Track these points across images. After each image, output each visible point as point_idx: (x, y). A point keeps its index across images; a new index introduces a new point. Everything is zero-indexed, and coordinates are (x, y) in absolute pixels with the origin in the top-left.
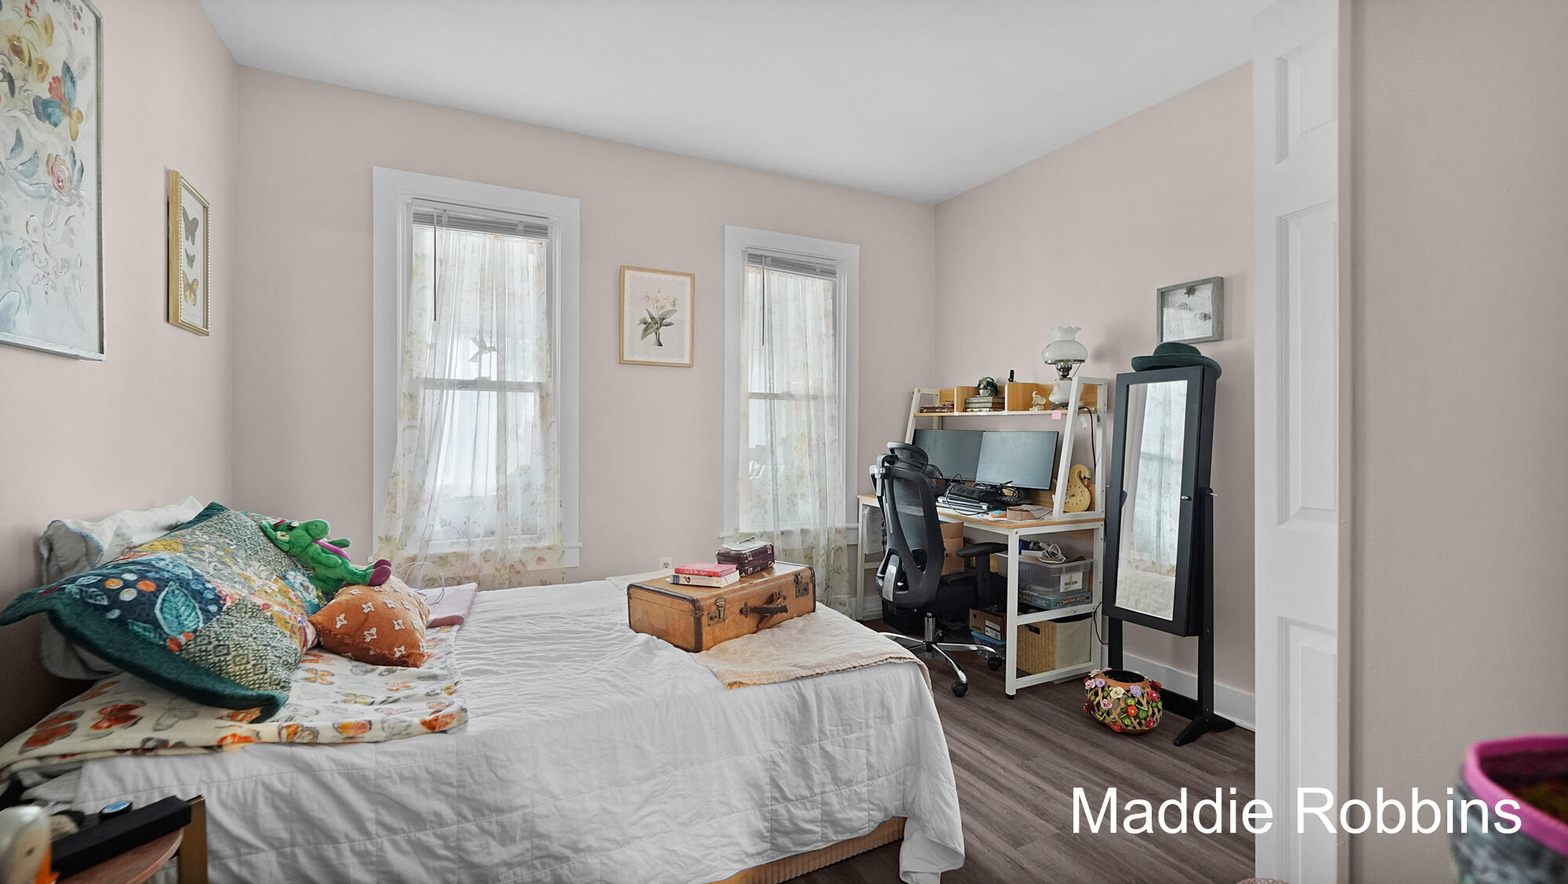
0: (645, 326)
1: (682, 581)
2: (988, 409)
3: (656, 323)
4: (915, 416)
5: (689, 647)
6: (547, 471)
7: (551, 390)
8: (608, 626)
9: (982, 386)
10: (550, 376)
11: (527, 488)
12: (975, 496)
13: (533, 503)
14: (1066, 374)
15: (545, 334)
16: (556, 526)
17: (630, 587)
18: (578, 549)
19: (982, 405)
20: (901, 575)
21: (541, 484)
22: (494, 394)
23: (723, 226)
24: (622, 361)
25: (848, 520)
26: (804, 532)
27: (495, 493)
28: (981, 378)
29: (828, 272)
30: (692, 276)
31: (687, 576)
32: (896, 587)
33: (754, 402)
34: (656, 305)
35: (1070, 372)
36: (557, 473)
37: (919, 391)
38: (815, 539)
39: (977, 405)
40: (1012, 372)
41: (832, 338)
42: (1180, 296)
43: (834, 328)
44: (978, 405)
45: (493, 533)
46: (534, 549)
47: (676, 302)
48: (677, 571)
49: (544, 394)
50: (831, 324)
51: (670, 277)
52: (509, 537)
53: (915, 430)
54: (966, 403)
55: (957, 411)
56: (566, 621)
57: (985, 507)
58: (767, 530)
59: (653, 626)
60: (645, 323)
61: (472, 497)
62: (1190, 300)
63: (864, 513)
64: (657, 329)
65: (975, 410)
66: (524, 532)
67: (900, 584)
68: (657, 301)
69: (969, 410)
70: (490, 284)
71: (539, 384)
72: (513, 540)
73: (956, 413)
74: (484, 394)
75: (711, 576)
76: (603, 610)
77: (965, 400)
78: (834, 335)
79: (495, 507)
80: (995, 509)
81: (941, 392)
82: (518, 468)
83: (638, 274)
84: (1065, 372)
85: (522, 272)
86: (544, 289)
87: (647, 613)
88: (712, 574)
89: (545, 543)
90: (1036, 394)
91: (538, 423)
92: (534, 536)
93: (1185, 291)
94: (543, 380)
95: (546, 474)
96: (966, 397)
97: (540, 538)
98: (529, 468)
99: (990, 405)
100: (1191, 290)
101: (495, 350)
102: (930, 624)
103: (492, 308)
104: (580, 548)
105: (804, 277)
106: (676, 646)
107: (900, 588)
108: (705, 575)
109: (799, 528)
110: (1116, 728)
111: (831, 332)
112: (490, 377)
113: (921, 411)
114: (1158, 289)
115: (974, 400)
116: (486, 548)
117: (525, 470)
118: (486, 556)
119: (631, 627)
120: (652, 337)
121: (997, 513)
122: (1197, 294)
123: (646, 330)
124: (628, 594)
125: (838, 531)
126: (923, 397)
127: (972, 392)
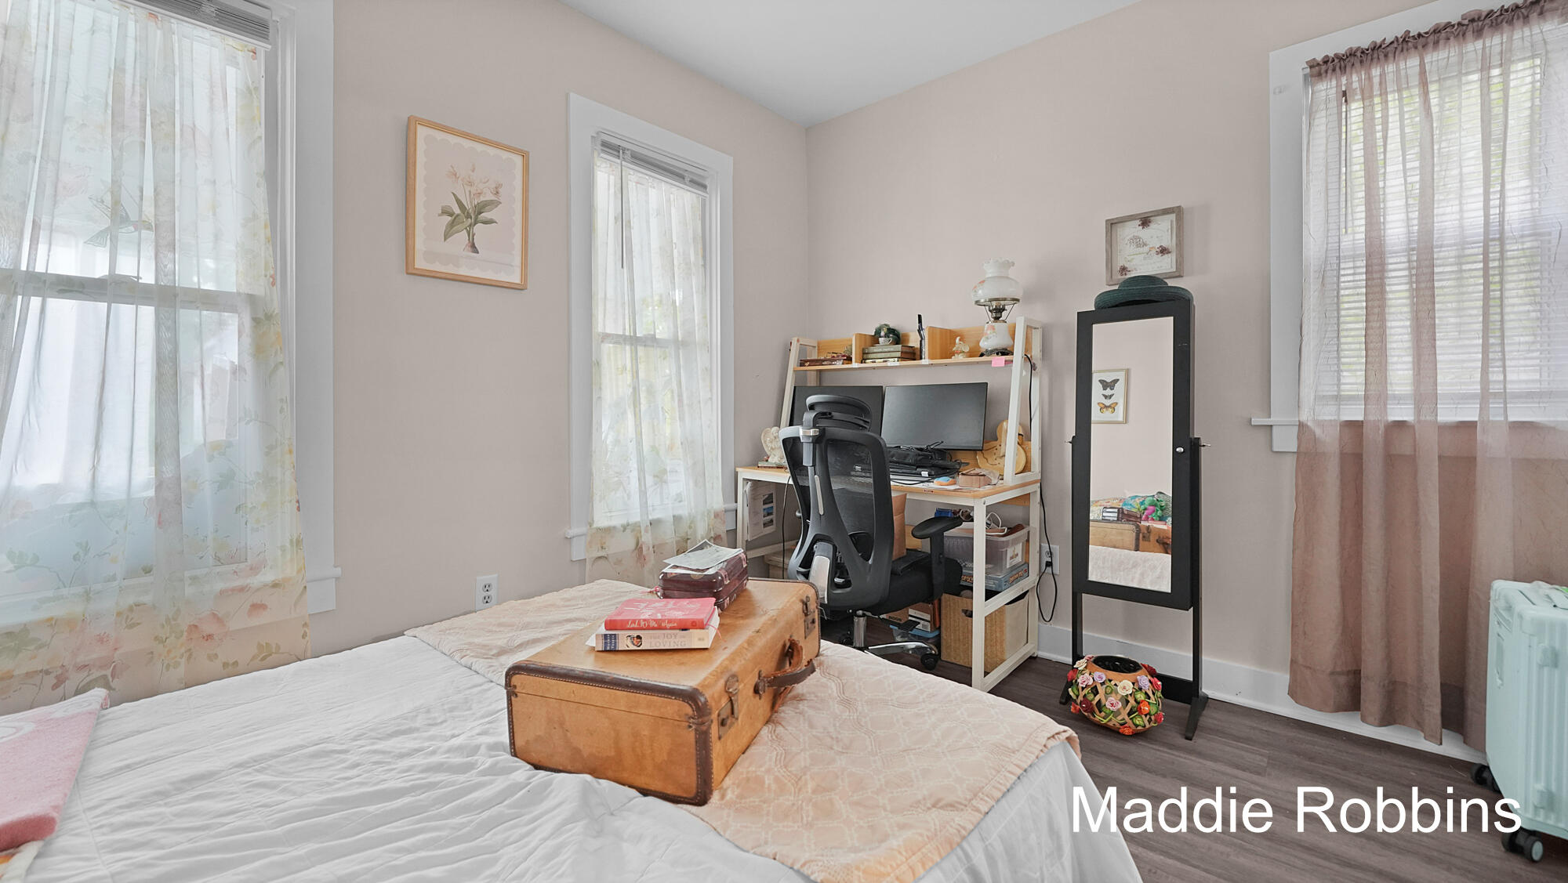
0: (450, 218)
1: (624, 642)
2: (896, 359)
3: (468, 216)
4: (794, 371)
5: (680, 793)
6: (269, 450)
7: (276, 307)
8: (457, 760)
9: (882, 334)
10: (273, 284)
11: (226, 481)
12: (909, 460)
13: (238, 508)
14: (999, 315)
15: (262, 209)
16: (288, 545)
17: (515, 670)
18: (334, 579)
19: (888, 355)
20: (837, 568)
21: (258, 473)
22: (147, 312)
23: (567, 96)
24: (411, 271)
25: (725, 501)
26: (677, 519)
27: (151, 493)
28: (878, 326)
29: (699, 184)
30: (524, 155)
31: (635, 633)
32: (832, 584)
33: (607, 347)
34: (468, 189)
35: (1003, 313)
36: (290, 452)
37: (798, 341)
38: (690, 527)
39: (879, 355)
40: (920, 316)
41: (701, 270)
42: (1133, 229)
43: (704, 257)
44: (883, 355)
45: (147, 571)
46: (242, 589)
47: (500, 190)
48: (611, 625)
49: (261, 315)
50: (700, 252)
51: (492, 151)
52: (187, 574)
53: (795, 387)
54: (864, 353)
55: (856, 362)
56: (352, 758)
57: (925, 474)
58: (632, 520)
59: (577, 751)
60: (451, 215)
61: (93, 504)
62: (1145, 234)
63: (743, 489)
64: (470, 225)
65: (877, 361)
66: (219, 561)
67: (837, 580)
68: (471, 184)
69: (868, 361)
70: (137, 99)
71: (252, 299)
72: (194, 579)
73: (855, 365)
74: (125, 311)
75: (685, 630)
76: (428, 711)
77: (863, 349)
78: (704, 266)
79: (153, 520)
80: (938, 475)
81: (818, 343)
82: (205, 444)
83: (440, 135)
84: (998, 312)
85: (213, 93)
86: (261, 131)
87: (562, 724)
88: (689, 624)
89: (268, 576)
90: (960, 340)
91: (249, 365)
92: (242, 566)
93: (1138, 222)
94: (259, 290)
95: (267, 454)
96: (863, 347)
97: (254, 570)
98: (229, 445)
99: (899, 354)
100: (1145, 222)
101: (149, 228)
102: (860, 623)
103: (143, 144)
104: (337, 579)
105: (668, 186)
106: (645, 793)
107: (838, 586)
108: (671, 628)
109: (671, 514)
110: (1127, 731)
111: (701, 262)
112: (138, 278)
113: (802, 365)
114: (1107, 221)
115: (873, 349)
116: (131, 600)
117: (220, 449)
118: (129, 617)
119: (515, 754)
120: (463, 236)
121: (943, 480)
122: (1152, 225)
123: (452, 224)
124: (508, 684)
125: (716, 515)
126: (803, 348)
127: (869, 341)
